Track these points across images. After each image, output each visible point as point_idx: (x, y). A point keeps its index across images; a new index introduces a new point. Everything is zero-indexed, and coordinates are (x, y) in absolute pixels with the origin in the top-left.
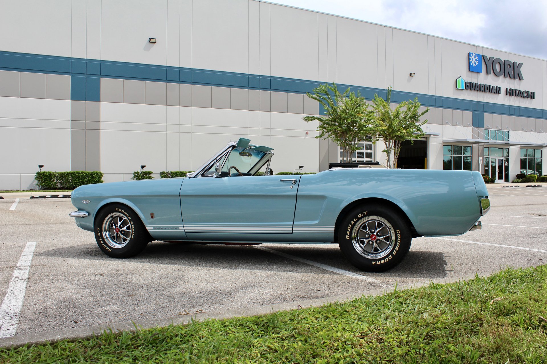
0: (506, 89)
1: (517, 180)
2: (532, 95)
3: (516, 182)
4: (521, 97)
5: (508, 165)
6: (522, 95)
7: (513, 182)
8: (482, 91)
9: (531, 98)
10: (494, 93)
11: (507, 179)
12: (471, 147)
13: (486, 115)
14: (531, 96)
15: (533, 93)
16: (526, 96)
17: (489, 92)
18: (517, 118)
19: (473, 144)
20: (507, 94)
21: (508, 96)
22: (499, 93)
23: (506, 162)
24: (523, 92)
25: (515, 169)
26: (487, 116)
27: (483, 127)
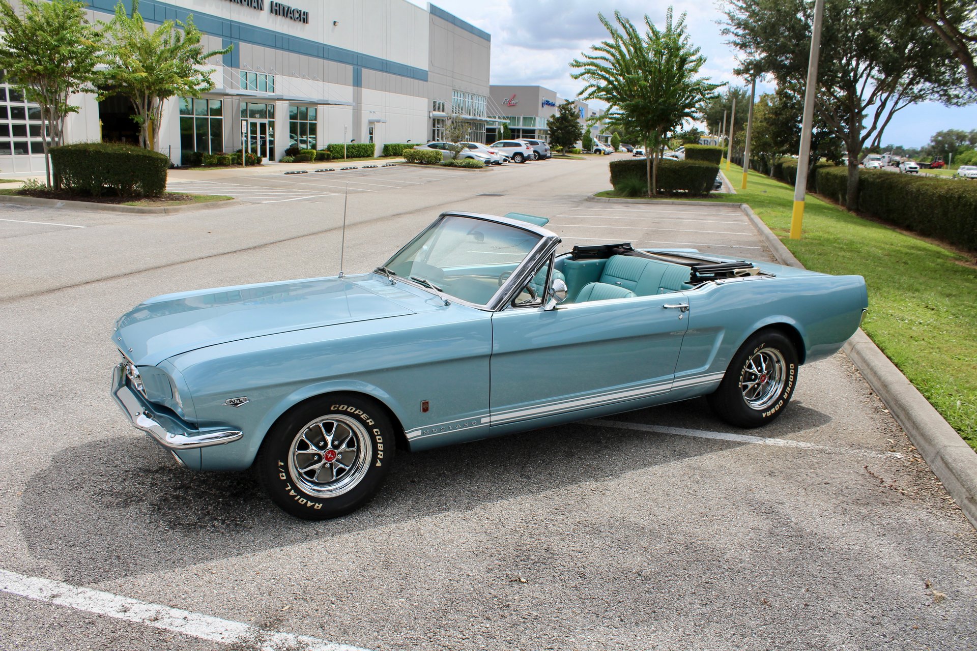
0: (272, 2)
1: (288, 158)
2: (305, 17)
3: (286, 162)
4: (291, 18)
5: (274, 132)
6: (292, 15)
7: (281, 161)
8: (238, 3)
9: (304, 22)
10: (255, 8)
11: (272, 158)
12: (221, 101)
13: (243, 46)
14: (303, 18)
15: (306, 14)
16: (297, 18)
17: (248, 5)
18: (286, 53)
19: (225, 97)
20: (271, 11)
21: (273, 15)
22: (261, 9)
23: (271, 128)
24: (294, 10)
25: (282, 140)
26: (245, 48)
27: (238, 67)
